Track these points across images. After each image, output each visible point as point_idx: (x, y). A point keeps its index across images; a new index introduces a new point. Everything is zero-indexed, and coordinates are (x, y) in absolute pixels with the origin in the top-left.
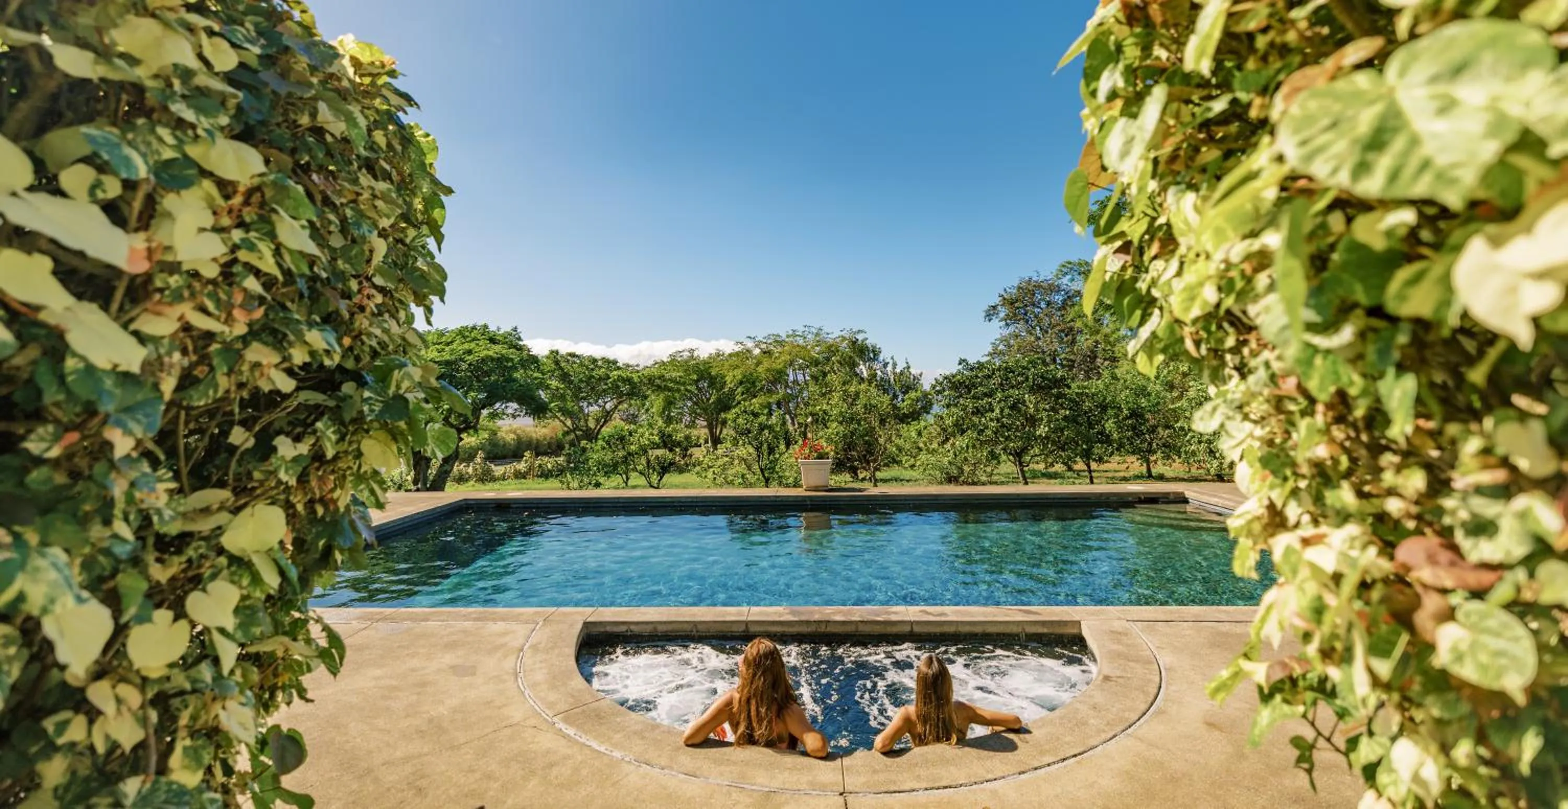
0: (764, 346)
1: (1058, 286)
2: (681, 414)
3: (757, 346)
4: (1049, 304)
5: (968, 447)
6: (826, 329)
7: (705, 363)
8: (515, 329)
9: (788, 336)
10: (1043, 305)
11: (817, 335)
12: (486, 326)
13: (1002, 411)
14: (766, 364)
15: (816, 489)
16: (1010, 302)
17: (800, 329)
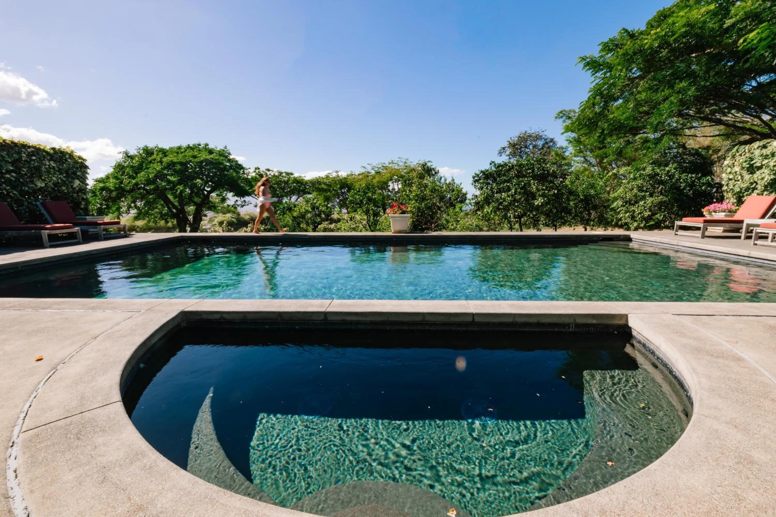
0: (376, 169)
1: (541, 136)
2: (333, 206)
3: (373, 169)
4: (535, 147)
5: (491, 211)
6: (410, 160)
7: (345, 178)
8: (226, 148)
9: (389, 164)
10: (531, 147)
11: (405, 163)
12: (207, 145)
13: (516, 189)
14: (377, 179)
15: (400, 232)
16: (513, 145)
17: (396, 160)
